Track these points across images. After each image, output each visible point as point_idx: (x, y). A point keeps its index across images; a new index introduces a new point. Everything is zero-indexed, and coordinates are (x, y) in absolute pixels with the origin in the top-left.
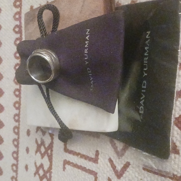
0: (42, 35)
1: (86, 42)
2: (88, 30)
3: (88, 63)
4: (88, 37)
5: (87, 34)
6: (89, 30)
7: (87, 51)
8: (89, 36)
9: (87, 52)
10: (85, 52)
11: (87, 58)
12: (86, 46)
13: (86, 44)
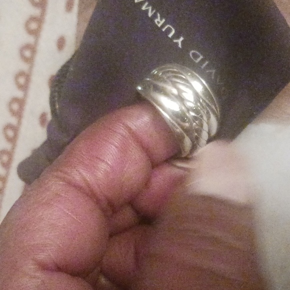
1: (144, 8)
3: (182, 39)
9: (164, 20)
11: (173, 32)
13: (147, 11)
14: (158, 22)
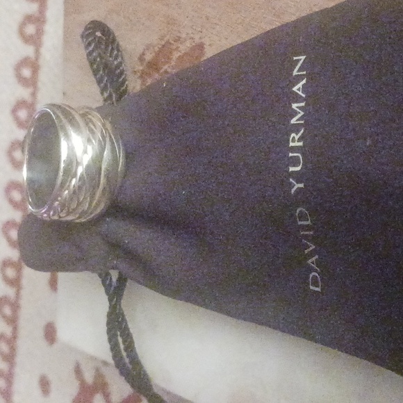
0: (106, 95)
1: (294, 106)
2: (298, 61)
4: (300, 85)
5: (295, 73)
6: (303, 58)
7: (299, 140)
8: (304, 81)
9: (301, 144)
10: (291, 144)
11: (298, 169)
12: (293, 121)
13: (294, 113)
14: (293, 140)
